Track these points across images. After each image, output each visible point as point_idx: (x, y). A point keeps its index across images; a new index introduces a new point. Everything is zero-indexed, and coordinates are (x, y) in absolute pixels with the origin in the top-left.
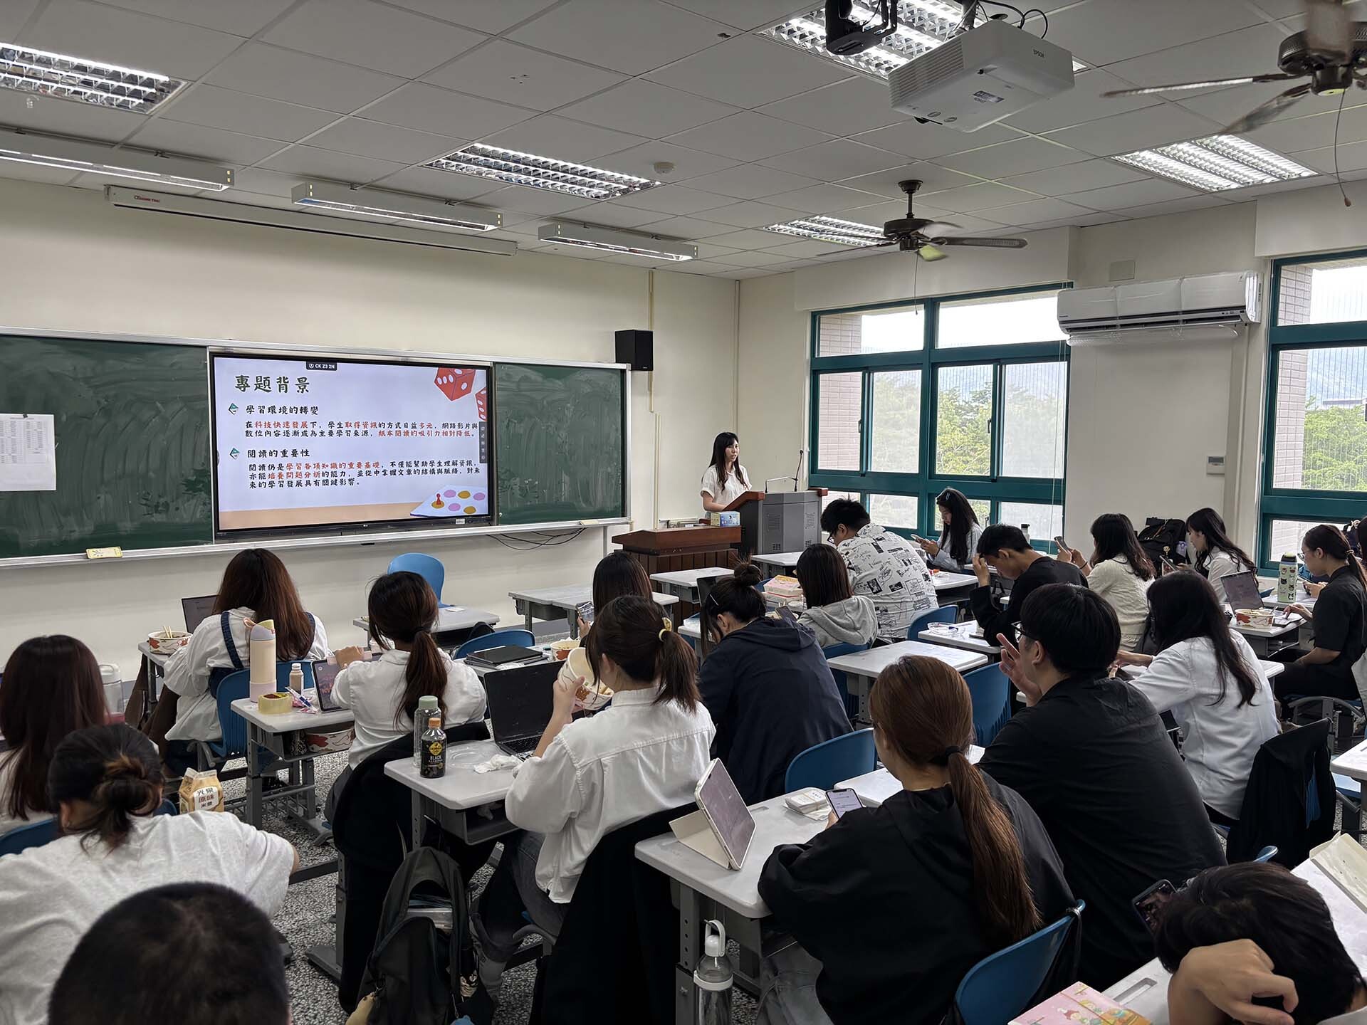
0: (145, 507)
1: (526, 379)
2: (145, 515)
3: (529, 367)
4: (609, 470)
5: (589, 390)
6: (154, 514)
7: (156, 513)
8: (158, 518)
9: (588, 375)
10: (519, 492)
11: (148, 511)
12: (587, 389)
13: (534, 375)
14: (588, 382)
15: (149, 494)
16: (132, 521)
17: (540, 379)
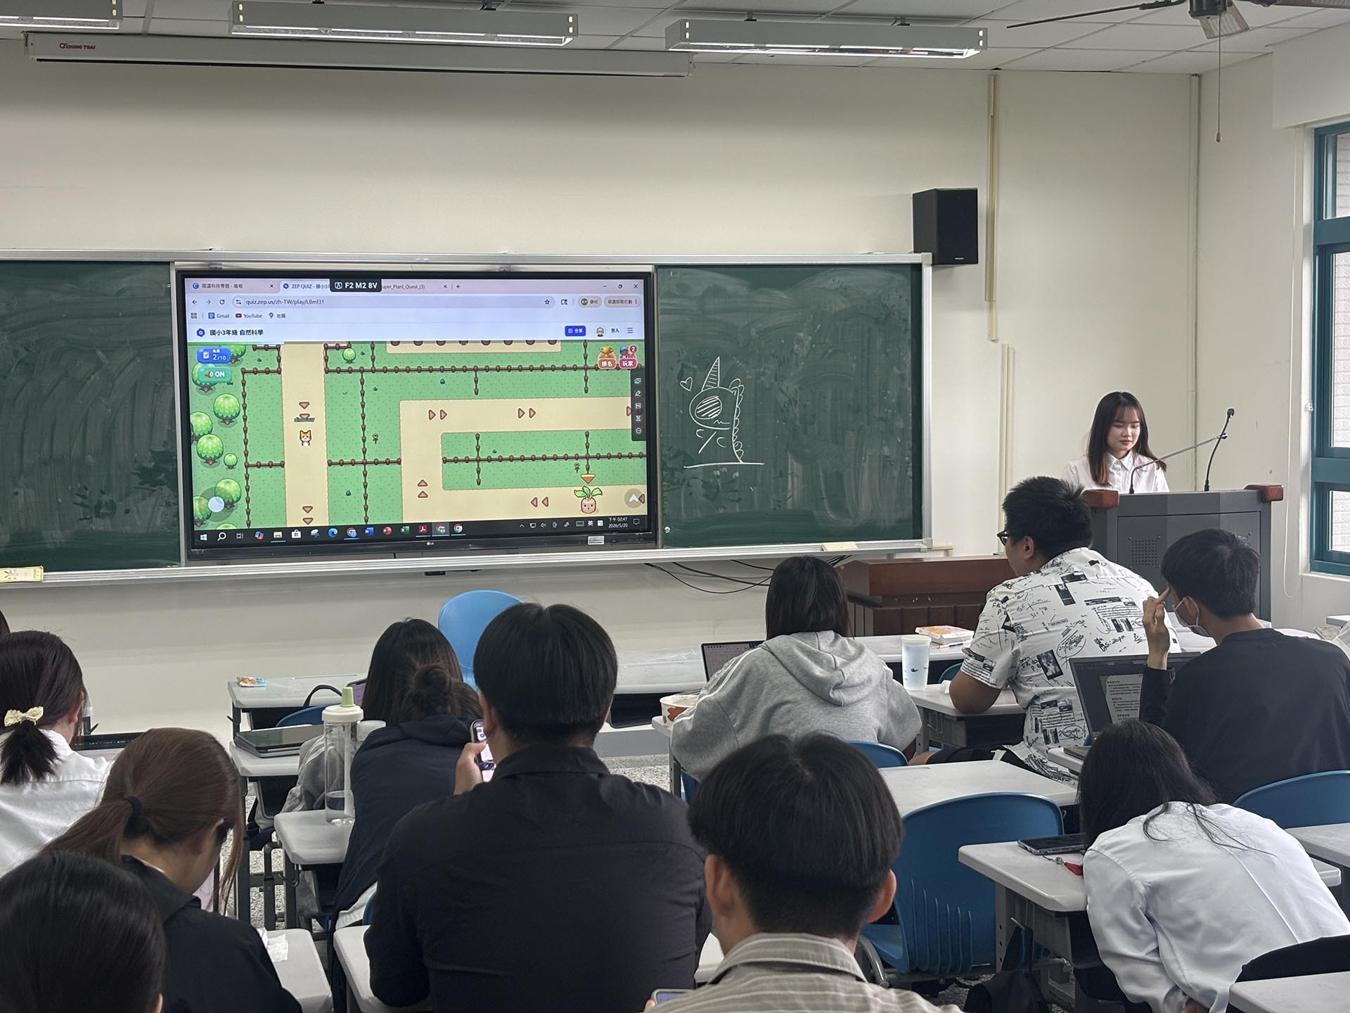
0: (81, 508)
1: (716, 291)
2: (81, 519)
3: (723, 269)
4: (886, 451)
5: (843, 306)
6: (94, 519)
7: (96, 517)
8: (99, 525)
9: (840, 279)
10: (702, 491)
11: (84, 514)
12: (840, 304)
13: (731, 285)
14: (843, 291)
15: (86, 489)
16: (62, 529)
17: (744, 291)
